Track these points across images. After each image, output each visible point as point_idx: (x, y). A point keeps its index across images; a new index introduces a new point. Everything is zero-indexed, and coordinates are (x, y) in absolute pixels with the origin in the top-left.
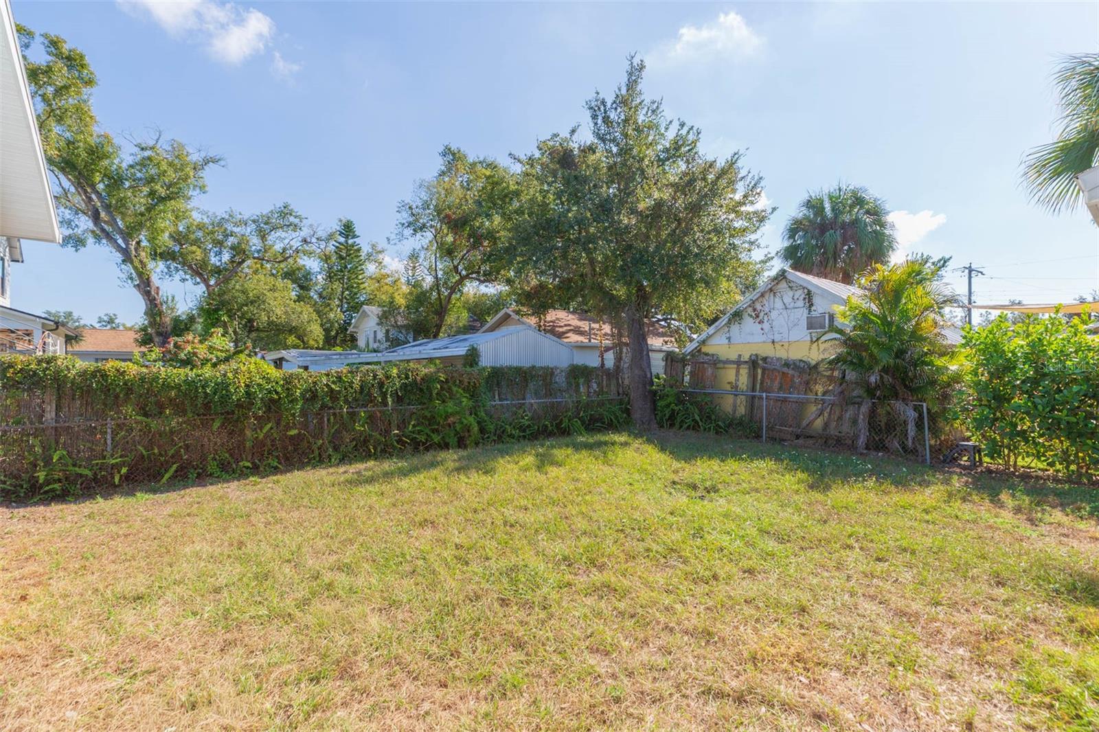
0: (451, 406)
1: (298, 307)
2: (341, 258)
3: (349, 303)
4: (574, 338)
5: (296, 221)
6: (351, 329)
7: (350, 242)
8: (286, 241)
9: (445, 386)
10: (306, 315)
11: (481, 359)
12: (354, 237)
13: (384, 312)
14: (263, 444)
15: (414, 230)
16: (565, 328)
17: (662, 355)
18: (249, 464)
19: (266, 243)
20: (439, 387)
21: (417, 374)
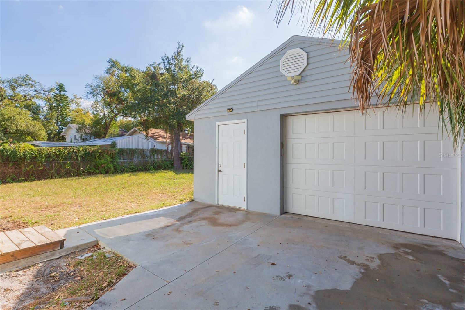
0: (103, 161)
1: (33, 123)
2: (57, 101)
3: (61, 122)
4: (161, 140)
5: (33, 83)
6: (62, 134)
7: (62, 93)
8: (26, 92)
9: (101, 154)
10: (37, 126)
11: (117, 146)
12: (64, 91)
13: (80, 127)
14: (29, 172)
15: (93, 95)
16: (158, 136)
17: (185, 146)
18: (24, 179)
19: (15, 92)
20: (99, 154)
21: (90, 150)
